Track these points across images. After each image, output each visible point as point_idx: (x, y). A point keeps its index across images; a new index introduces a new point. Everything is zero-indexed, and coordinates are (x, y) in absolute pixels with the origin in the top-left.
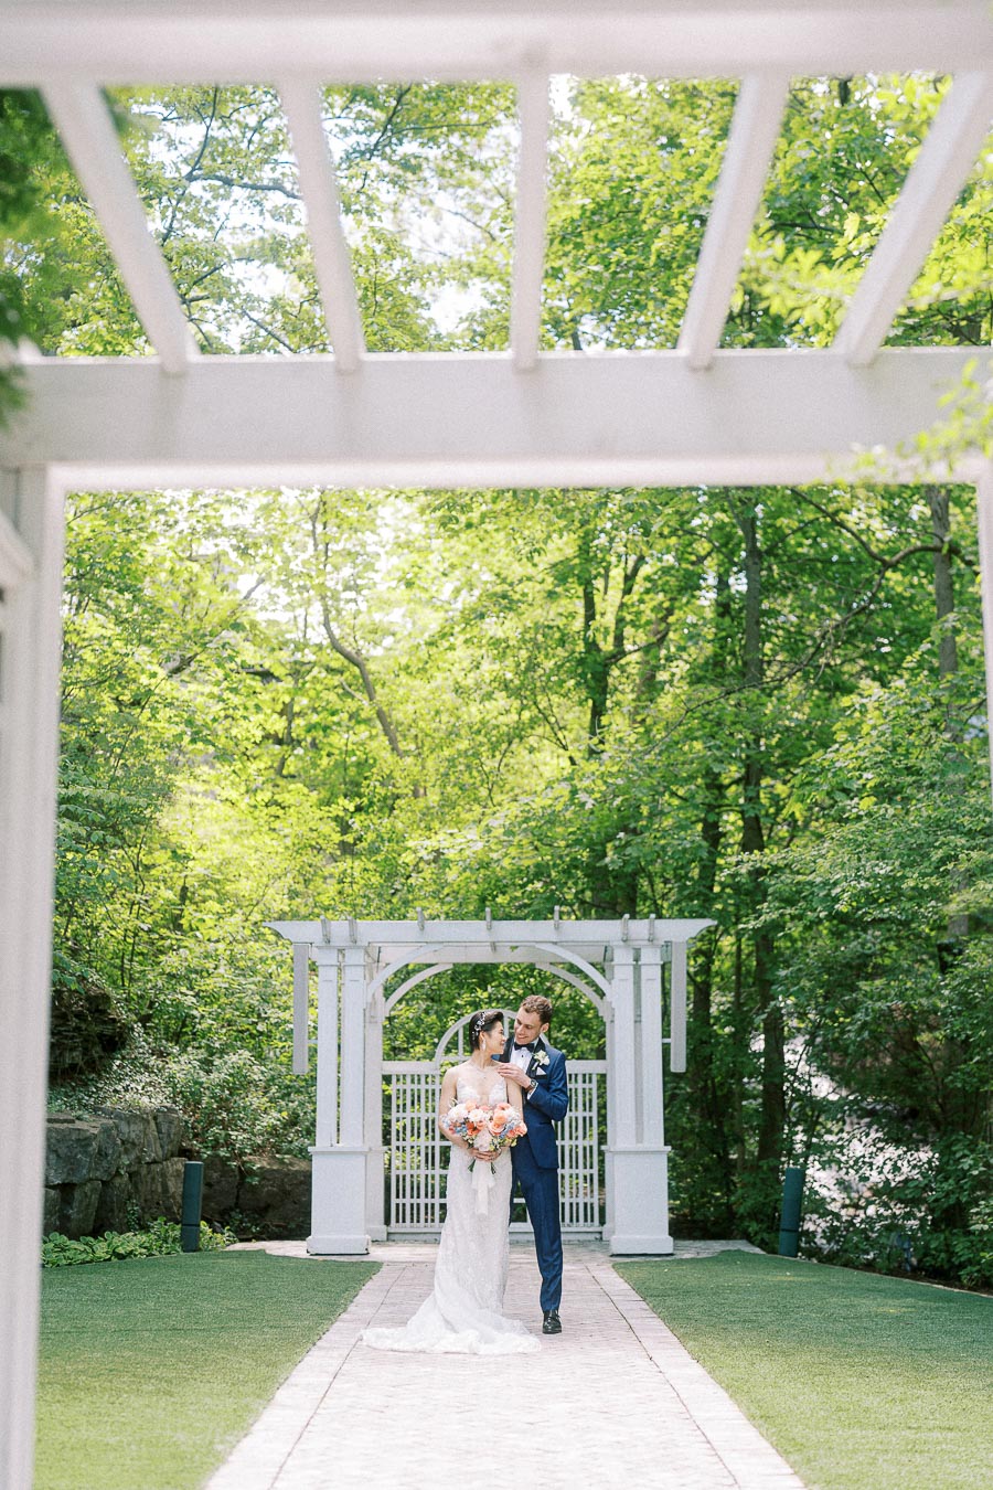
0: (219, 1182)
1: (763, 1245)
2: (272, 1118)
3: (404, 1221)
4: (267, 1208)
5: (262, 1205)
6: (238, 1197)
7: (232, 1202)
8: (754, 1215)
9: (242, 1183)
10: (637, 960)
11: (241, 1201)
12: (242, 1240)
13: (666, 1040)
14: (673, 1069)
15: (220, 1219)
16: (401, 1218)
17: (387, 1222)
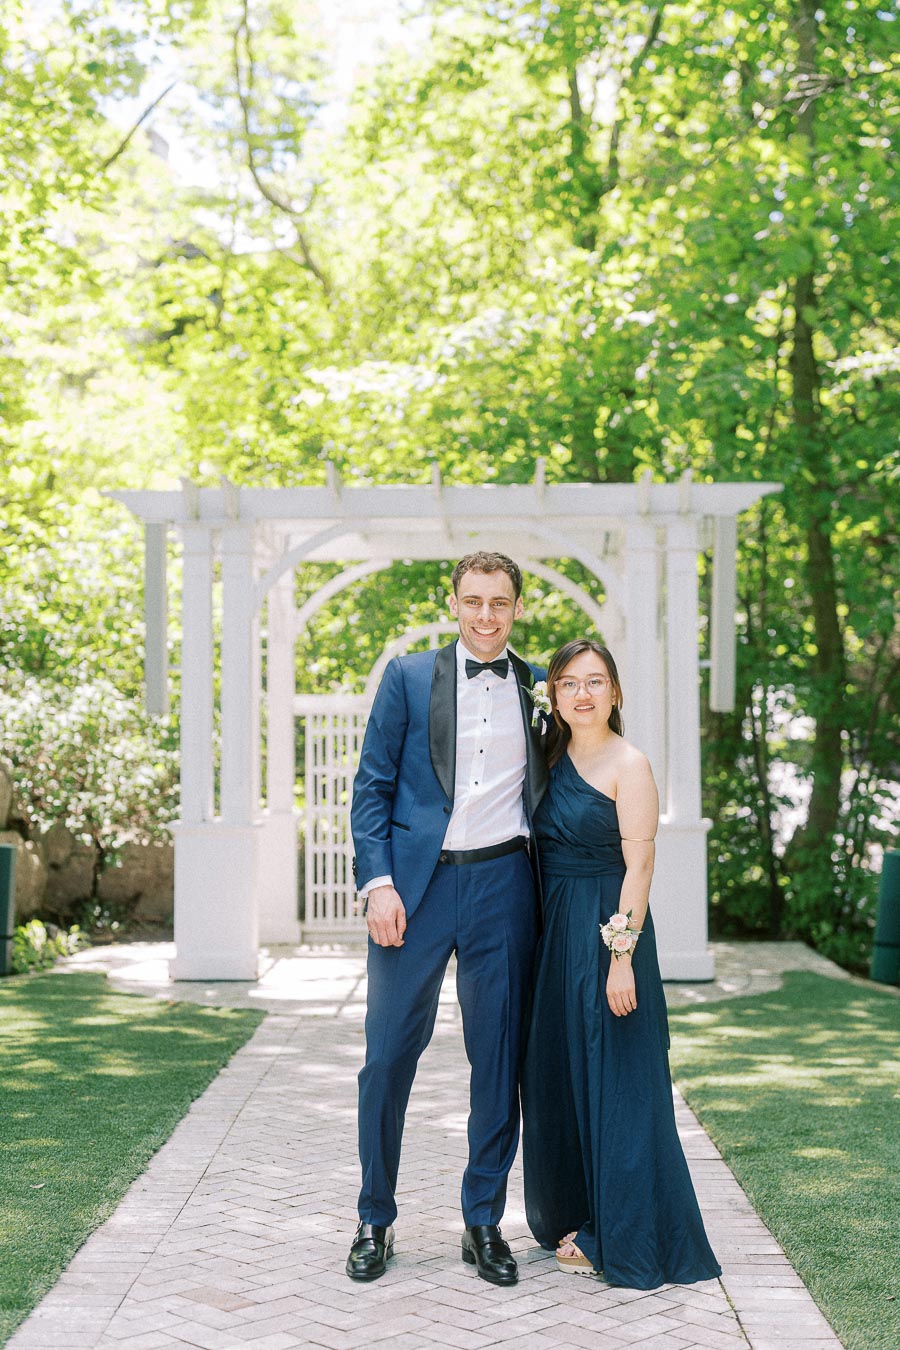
0: (68, 861)
1: (833, 956)
2: (145, 776)
3: (324, 915)
4: (137, 897)
5: (130, 894)
6: (95, 882)
7: (87, 889)
8: (818, 911)
9: (100, 866)
10: (662, 541)
11: (101, 887)
12: (95, 944)
13: (705, 664)
14: (714, 706)
15: (60, 916)
16: (321, 910)
17: (302, 915)
